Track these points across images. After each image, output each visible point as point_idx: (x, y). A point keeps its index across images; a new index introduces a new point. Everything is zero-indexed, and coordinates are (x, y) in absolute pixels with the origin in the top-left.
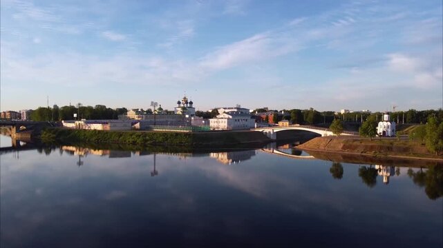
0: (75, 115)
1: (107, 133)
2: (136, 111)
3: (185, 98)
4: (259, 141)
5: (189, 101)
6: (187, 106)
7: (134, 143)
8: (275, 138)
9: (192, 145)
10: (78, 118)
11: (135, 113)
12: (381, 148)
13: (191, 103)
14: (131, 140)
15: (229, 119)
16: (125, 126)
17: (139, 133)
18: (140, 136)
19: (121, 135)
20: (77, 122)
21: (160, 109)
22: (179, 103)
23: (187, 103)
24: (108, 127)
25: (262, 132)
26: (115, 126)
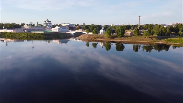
0: (3, 27)
1: (15, 33)
2: (28, 25)
3: (47, 20)
4: (68, 36)
5: (49, 21)
6: (48, 23)
7: (24, 37)
8: (74, 35)
9: (43, 37)
10: (5, 28)
11: (27, 26)
12: (96, 37)
13: (50, 22)
14: (23, 36)
15: (58, 28)
16: (21, 31)
17: (26, 33)
18: (26, 34)
19: (20, 34)
20: (4, 30)
21: (38, 24)
22: (45, 21)
23: (48, 21)
24: (15, 32)
25: (70, 33)
26: (17, 31)
